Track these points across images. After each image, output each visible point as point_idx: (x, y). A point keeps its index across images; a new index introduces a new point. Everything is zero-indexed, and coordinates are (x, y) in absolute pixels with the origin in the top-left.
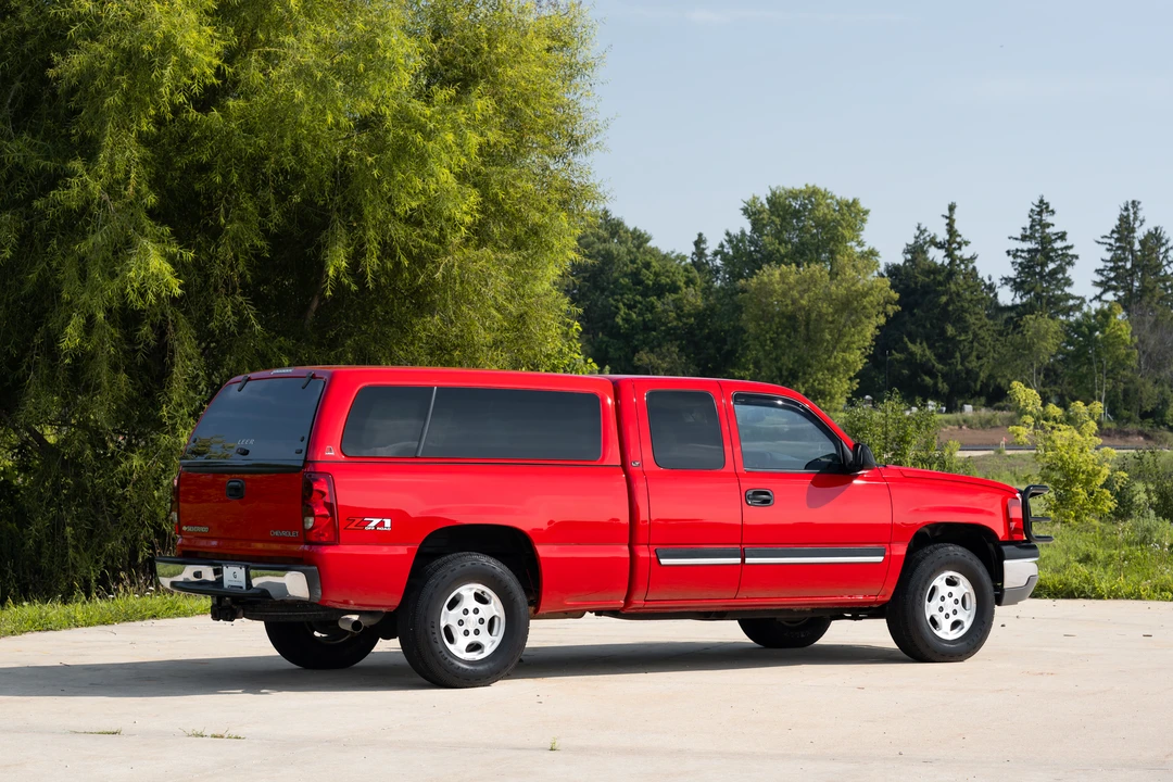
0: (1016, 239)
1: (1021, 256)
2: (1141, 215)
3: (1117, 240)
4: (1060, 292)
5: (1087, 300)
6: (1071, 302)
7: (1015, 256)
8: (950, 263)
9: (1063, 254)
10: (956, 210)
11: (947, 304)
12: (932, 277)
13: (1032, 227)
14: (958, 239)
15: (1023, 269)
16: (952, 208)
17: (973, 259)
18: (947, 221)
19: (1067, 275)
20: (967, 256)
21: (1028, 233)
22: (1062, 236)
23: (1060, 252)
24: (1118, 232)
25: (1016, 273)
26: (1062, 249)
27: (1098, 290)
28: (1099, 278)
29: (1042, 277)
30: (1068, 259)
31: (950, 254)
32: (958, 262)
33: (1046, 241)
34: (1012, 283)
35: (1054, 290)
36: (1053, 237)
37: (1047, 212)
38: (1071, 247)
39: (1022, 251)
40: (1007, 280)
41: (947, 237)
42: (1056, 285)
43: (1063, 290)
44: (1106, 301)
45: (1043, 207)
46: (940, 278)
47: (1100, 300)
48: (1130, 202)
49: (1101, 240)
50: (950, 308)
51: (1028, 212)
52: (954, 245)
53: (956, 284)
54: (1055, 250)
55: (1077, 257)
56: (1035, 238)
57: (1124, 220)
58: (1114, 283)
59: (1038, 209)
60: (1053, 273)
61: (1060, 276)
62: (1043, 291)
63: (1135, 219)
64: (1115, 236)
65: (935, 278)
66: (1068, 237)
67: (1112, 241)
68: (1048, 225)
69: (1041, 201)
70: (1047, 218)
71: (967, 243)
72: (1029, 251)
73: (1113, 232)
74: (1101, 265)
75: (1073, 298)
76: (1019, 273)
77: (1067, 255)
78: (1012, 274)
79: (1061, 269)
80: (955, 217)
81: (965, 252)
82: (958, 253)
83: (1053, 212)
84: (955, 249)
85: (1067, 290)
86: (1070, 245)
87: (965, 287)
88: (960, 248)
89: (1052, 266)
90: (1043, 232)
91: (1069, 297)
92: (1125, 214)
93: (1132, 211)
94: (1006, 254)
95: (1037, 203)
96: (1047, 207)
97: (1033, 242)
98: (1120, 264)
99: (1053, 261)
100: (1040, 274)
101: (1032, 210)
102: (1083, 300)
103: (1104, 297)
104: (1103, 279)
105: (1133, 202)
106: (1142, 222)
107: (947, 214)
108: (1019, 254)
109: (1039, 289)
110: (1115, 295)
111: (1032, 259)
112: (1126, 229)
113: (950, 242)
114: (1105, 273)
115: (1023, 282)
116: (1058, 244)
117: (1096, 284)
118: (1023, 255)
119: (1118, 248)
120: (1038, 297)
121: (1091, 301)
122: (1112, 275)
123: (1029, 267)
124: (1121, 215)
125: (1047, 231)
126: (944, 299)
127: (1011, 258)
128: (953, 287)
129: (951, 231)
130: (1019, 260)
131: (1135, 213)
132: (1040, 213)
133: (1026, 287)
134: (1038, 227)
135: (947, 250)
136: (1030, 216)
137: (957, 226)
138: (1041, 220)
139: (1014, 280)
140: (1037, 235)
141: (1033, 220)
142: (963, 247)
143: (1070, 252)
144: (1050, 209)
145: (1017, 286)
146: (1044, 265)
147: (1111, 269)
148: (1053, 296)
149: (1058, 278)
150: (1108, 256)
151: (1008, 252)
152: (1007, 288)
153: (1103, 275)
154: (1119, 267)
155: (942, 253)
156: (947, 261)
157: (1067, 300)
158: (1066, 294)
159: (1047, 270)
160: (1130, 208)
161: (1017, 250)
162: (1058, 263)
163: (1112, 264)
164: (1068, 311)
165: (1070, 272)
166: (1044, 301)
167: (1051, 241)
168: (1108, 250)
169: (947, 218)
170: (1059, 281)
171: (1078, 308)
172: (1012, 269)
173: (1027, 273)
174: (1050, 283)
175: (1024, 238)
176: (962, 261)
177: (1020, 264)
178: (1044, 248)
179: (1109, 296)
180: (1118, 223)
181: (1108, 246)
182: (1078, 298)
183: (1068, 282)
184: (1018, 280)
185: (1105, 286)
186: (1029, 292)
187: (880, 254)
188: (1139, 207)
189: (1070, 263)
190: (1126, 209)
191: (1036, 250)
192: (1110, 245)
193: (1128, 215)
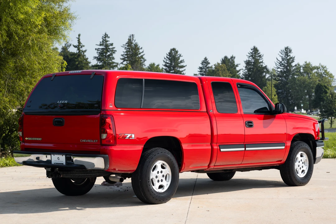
0: (98, 45)
1: (99, 50)
2: (134, 39)
3: (127, 46)
4: (111, 61)
5: (119, 64)
6: (114, 64)
7: (98, 50)
8: (79, 52)
9: (112, 50)
10: (81, 36)
11: (78, 64)
12: (73, 56)
13: (103, 42)
14: (81, 45)
15: (100, 54)
16: (79, 35)
17: (85, 51)
18: (78, 39)
19: (113, 56)
20: (84, 50)
21: (102, 43)
22: (112, 45)
23: (111, 49)
24: (128, 44)
25: (98, 55)
26: (112, 48)
27: (122, 61)
28: (122, 57)
29: (106, 57)
30: (113, 51)
31: (79, 49)
32: (81, 52)
33: (107, 46)
34: (97, 58)
35: (109, 61)
36: (109, 45)
37: (107, 37)
38: (114, 48)
39: (100, 49)
40: (95, 58)
41: (78, 44)
42: (110, 59)
43: (112, 61)
44: (124, 64)
45: (106, 36)
46: (76, 57)
47: (123, 64)
48: (131, 35)
49: (123, 46)
50: (79, 66)
51: (102, 37)
52: (80, 47)
53: (81, 58)
54: (110, 49)
55: (116, 51)
56: (104, 45)
57: (130, 40)
58: (127, 59)
59: (105, 36)
60: (109, 55)
61: (111, 56)
62: (106, 61)
63: (133, 40)
64: (127, 45)
65: (74, 57)
66: (113, 45)
67: (126, 46)
68: (107, 41)
69: (106, 34)
70: (107, 39)
71: (84, 46)
72: (102, 49)
73: (126, 43)
74: (123, 53)
75: (115, 63)
76: (99, 55)
77: (113, 50)
78: (97, 56)
79: (111, 54)
80: (80, 38)
81: (83, 49)
82: (81, 49)
83: (109, 37)
84: (80, 48)
85: (113, 61)
86: (114, 47)
87: (83, 59)
88: (82, 48)
89: (109, 53)
90: (106, 43)
91: (114, 63)
92: (130, 38)
93: (132, 38)
94: (95, 50)
95: (104, 34)
96: (107, 36)
97: (103, 46)
98: (129, 53)
99: (109, 52)
100: (105, 56)
101: (103, 37)
102: (118, 64)
103: (124, 63)
104: (123, 57)
105: (132, 35)
106: (135, 41)
107: (78, 37)
108: (99, 49)
109: (105, 60)
110: (127, 62)
111: (103, 51)
112: (130, 43)
113: (79, 46)
114: (124, 56)
115: (100, 58)
116: (111, 47)
117: (121, 59)
118: (100, 50)
119: (128, 48)
120: (105, 63)
121: (120, 64)
122: (126, 56)
123: (102, 54)
124: (129, 39)
125: (107, 43)
126: (77, 63)
127: (97, 51)
128: (80, 59)
129: (79, 42)
130: (99, 52)
131: (133, 38)
132: (105, 38)
133: (101, 59)
134: (104, 42)
135: (78, 48)
136: (102, 38)
137: (81, 41)
138: (105, 40)
139: (97, 57)
140: (104, 44)
141: (103, 40)
142: (83, 47)
143: (114, 49)
144: (108, 36)
145: (98, 59)
146: (106, 53)
147: (126, 55)
148: (109, 62)
149: (110, 57)
150: (125, 51)
151: (96, 49)
152: (95, 60)
153: (123, 56)
154: (128, 54)
155: (76, 49)
156: (78, 51)
157: (113, 64)
158: (113, 62)
159: (107, 55)
160: (131, 36)
161: (98, 49)
162: (111, 52)
163: (126, 53)
164: (113, 67)
165: (114, 55)
166: (107, 64)
167: (108, 46)
168: (125, 49)
169: (78, 38)
170: (111, 58)
171: (116, 66)
172: (97, 54)
173: (102, 55)
174: (108, 58)
175: (100, 45)
176: (82, 51)
177: (99, 53)
178: (106, 48)
179: (125, 63)
180: (128, 41)
181: (125, 48)
182: (117, 63)
183: (113, 58)
184: (99, 57)
185: (124, 60)
186: (102, 61)
187: (59, 49)
188: (134, 36)
189: (114, 53)
190: (130, 37)
191: (104, 49)
192: (126, 47)
193: (131, 39)
